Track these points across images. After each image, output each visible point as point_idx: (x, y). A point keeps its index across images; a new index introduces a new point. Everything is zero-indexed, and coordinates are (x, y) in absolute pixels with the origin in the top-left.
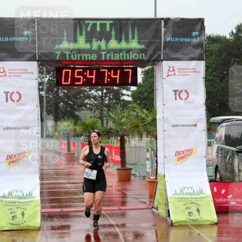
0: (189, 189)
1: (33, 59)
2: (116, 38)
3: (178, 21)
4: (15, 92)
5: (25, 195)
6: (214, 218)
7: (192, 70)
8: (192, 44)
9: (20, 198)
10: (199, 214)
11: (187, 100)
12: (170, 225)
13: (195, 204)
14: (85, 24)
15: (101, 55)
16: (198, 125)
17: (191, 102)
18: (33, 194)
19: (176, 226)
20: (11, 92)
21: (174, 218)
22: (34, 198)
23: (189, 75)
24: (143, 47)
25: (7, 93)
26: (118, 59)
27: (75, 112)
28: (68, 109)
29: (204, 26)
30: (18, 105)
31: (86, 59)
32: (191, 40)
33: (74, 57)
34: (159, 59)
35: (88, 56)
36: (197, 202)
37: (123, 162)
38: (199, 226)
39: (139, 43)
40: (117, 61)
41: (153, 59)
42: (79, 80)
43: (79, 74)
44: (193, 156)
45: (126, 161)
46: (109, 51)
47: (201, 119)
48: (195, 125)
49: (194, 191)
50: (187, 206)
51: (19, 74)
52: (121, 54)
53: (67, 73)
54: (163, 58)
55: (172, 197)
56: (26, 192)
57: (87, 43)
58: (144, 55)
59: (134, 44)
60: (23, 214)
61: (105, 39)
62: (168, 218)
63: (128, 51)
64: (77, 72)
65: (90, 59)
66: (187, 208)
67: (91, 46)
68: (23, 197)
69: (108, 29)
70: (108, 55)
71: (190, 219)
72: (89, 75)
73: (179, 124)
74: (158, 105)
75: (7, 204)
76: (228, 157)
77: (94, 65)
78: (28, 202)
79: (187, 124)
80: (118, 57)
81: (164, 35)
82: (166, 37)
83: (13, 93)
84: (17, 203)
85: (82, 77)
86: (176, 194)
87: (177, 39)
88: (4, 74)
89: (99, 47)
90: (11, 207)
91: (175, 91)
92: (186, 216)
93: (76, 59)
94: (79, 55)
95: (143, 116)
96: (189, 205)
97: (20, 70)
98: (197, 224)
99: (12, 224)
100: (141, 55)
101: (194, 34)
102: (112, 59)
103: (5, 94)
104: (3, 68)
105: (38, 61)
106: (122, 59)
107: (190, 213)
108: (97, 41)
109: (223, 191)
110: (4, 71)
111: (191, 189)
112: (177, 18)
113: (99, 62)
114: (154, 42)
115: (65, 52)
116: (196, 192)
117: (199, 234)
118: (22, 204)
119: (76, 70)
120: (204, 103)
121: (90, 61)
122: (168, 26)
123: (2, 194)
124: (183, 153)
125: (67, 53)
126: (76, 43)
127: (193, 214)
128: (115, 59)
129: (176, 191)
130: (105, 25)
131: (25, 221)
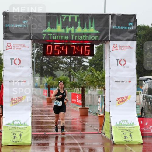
0: (125, 121)
1: (28, 38)
2: (81, 26)
3: (120, 16)
4: (17, 59)
6: (141, 140)
7: (128, 47)
8: (128, 30)
9: (19, 125)
10: (131, 137)
12: (113, 144)
13: (129, 131)
14: (61, 17)
15: (71, 36)
17: (127, 67)
18: (27, 123)
19: (116, 145)
20: (14, 59)
21: (115, 140)
22: (28, 125)
23: (126, 50)
24: (98, 32)
25: (12, 59)
26: (82, 39)
27: (53, 72)
28: (49, 70)
29: (136, 19)
30: (19, 67)
31: (62, 39)
32: (128, 28)
34: (107, 40)
35: (63, 37)
36: (130, 130)
37: (83, 104)
38: (131, 145)
40: (81, 40)
41: (104, 39)
42: (57, 52)
44: (128, 101)
45: (85, 103)
46: (76, 34)
47: (134, 77)
48: (130, 82)
51: (20, 48)
52: (84, 36)
53: (50, 47)
54: (110, 39)
55: (114, 127)
56: (23, 122)
57: (62, 29)
58: (98, 37)
59: (92, 30)
60: (21, 135)
61: (74, 27)
62: (111, 140)
63: (88, 34)
64: (56, 47)
65: (64, 39)
66: (123, 134)
67: (65, 31)
68: (21, 125)
69: (76, 20)
70: (76, 37)
71: (126, 141)
72: (64, 49)
73: (119, 81)
74: (107, 69)
75: (10, 129)
76: (150, 102)
77: (66, 42)
78: (24, 128)
79: (124, 81)
80: (82, 38)
81: (111, 24)
82: (112, 26)
83: (16, 59)
85: (59, 50)
86: (117, 125)
87: (119, 27)
88: (10, 47)
89: (70, 31)
90: (13, 131)
91: (117, 60)
92: (123, 139)
93: (55, 38)
94: (57, 36)
95: (97, 75)
96: (125, 132)
97: (20, 45)
98: (130, 143)
99: (14, 142)
100: (96, 37)
101: (130, 24)
102: (78, 39)
103: (11, 60)
104: (10, 44)
105: (31, 39)
106: (84, 39)
107: (125, 137)
108: (69, 28)
110: (10, 45)
111: (127, 122)
112: (119, 14)
113: (70, 41)
114: (105, 29)
115: (49, 35)
116: (129, 123)
117: (131, 151)
118: (20, 129)
119: (56, 46)
120: (136, 68)
121: (64, 40)
122: (113, 19)
123: (8, 123)
124: (122, 99)
125: (50, 35)
126: (56, 29)
127: (127, 138)
128: (80, 39)
129: (117, 123)
130: (74, 18)
131: (22, 140)
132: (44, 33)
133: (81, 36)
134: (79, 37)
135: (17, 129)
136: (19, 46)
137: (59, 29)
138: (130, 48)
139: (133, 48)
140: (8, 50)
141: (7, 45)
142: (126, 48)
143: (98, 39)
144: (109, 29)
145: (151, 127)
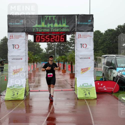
0: (86, 84)
1: (23, 31)
4: (17, 45)
5: (19, 86)
8: (88, 25)
9: (17, 87)
10: (89, 94)
11: (86, 48)
12: (77, 99)
13: (88, 90)
15: (51, 30)
16: (91, 58)
17: (88, 49)
18: (23, 85)
19: (79, 100)
20: (15, 45)
21: (79, 96)
22: (23, 87)
24: (68, 26)
25: (13, 45)
26: (58, 31)
30: (18, 50)
31: (45, 31)
32: (88, 23)
33: (40, 31)
34: (74, 31)
35: (46, 30)
38: (89, 100)
39: (67, 25)
41: (72, 31)
42: (43, 40)
44: (88, 71)
46: (54, 28)
47: (91, 56)
50: (85, 91)
52: (59, 29)
53: (38, 37)
54: (76, 30)
55: (79, 87)
57: (45, 25)
58: (68, 29)
61: (53, 23)
63: (62, 28)
66: (84, 92)
67: (47, 26)
69: (54, 19)
70: (54, 30)
71: (85, 97)
72: (47, 38)
73: (83, 58)
77: (48, 34)
78: (20, 89)
80: (58, 30)
81: (77, 21)
83: (16, 45)
86: (81, 86)
87: (82, 23)
88: (12, 38)
89: (50, 26)
91: (81, 44)
93: (41, 31)
94: (42, 30)
96: (86, 91)
98: (88, 98)
100: (67, 29)
101: (89, 21)
102: (55, 31)
104: (12, 35)
105: (25, 32)
106: (59, 31)
107: (86, 94)
108: (49, 24)
109: (102, 85)
110: (12, 36)
112: (82, 15)
116: (89, 85)
118: (18, 90)
119: (42, 36)
120: (93, 49)
121: (46, 32)
122: (78, 17)
123: (10, 86)
124: (84, 69)
125: (37, 29)
126: (41, 25)
127: (87, 95)
128: (57, 31)
130: (53, 17)
131: (18, 97)
132: (34, 28)
135: (16, 89)
136: (18, 37)
137: (43, 25)
138: (90, 36)
139: (91, 36)
140: (10, 39)
141: (10, 36)
142: (87, 36)
143: (68, 31)
144: (75, 24)
145: (105, 86)
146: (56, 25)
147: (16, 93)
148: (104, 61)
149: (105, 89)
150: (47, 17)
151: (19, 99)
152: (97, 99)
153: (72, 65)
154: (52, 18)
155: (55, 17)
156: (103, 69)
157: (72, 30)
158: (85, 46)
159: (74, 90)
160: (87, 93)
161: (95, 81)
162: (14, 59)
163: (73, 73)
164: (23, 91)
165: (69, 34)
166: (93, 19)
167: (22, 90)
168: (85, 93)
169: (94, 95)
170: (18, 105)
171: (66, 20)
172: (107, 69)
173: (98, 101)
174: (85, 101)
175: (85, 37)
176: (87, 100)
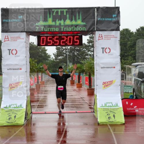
0: (110, 103)
5: (18, 106)
6: (123, 120)
7: (113, 37)
8: (113, 21)
9: (15, 108)
10: (115, 118)
11: (109, 53)
13: (113, 112)
14: (52, 11)
15: (61, 28)
16: (116, 67)
18: (22, 106)
21: (100, 120)
22: (23, 107)
24: (84, 23)
26: (71, 30)
30: (16, 57)
31: (53, 30)
32: (112, 19)
33: (46, 30)
34: (93, 30)
35: (54, 29)
36: (114, 111)
39: (82, 21)
42: (50, 42)
43: (50, 39)
47: (118, 63)
49: (112, 104)
50: (108, 113)
51: (16, 40)
52: (72, 28)
54: (96, 29)
55: (100, 108)
57: (53, 22)
58: (85, 28)
60: (15, 117)
63: (76, 26)
64: (49, 38)
69: (65, 14)
70: (65, 28)
71: (109, 121)
72: (56, 40)
73: (105, 67)
75: (7, 111)
78: (19, 110)
79: (109, 67)
80: (70, 29)
81: (97, 16)
83: (13, 50)
84: (13, 110)
85: (51, 41)
86: (102, 106)
87: (104, 19)
88: (8, 40)
89: (60, 24)
90: (9, 113)
91: (103, 48)
92: (106, 119)
93: (47, 31)
94: (49, 29)
96: (109, 113)
99: (8, 122)
100: (83, 28)
101: (114, 16)
102: (67, 30)
104: (8, 36)
105: (26, 32)
106: (73, 30)
107: (109, 118)
108: (59, 21)
109: (132, 104)
110: (8, 38)
112: (104, 7)
113: (60, 32)
116: (114, 105)
118: (15, 111)
120: (120, 55)
121: (55, 32)
122: (99, 11)
123: (5, 106)
126: (47, 22)
127: (111, 118)
128: (69, 30)
129: (102, 105)
131: (15, 121)
133: (70, 28)
134: (68, 29)
135: (13, 111)
136: (15, 38)
137: (50, 22)
138: (114, 37)
139: (117, 37)
140: (5, 42)
141: (5, 38)
142: (111, 37)
143: (85, 30)
144: (95, 21)
145: (136, 107)
146: (68, 22)
147: (13, 116)
148: (135, 71)
149: (137, 111)
150: (56, 10)
151: (17, 124)
152: (126, 125)
153: (91, 77)
154: (62, 12)
155: (66, 12)
156: (133, 82)
157: (90, 28)
158: (108, 50)
159: (94, 112)
160: (111, 115)
161: (122, 99)
162: (10, 69)
163: (92, 87)
164: (23, 112)
165: (86, 35)
166: (119, 13)
167: (21, 111)
168: (108, 116)
169: (121, 118)
170: (15, 132)
171: (82, 15)
172: (140, 82)
173: (126, 127)
174: (108, 127)
175: (108, 38)
176: (111, 125)
